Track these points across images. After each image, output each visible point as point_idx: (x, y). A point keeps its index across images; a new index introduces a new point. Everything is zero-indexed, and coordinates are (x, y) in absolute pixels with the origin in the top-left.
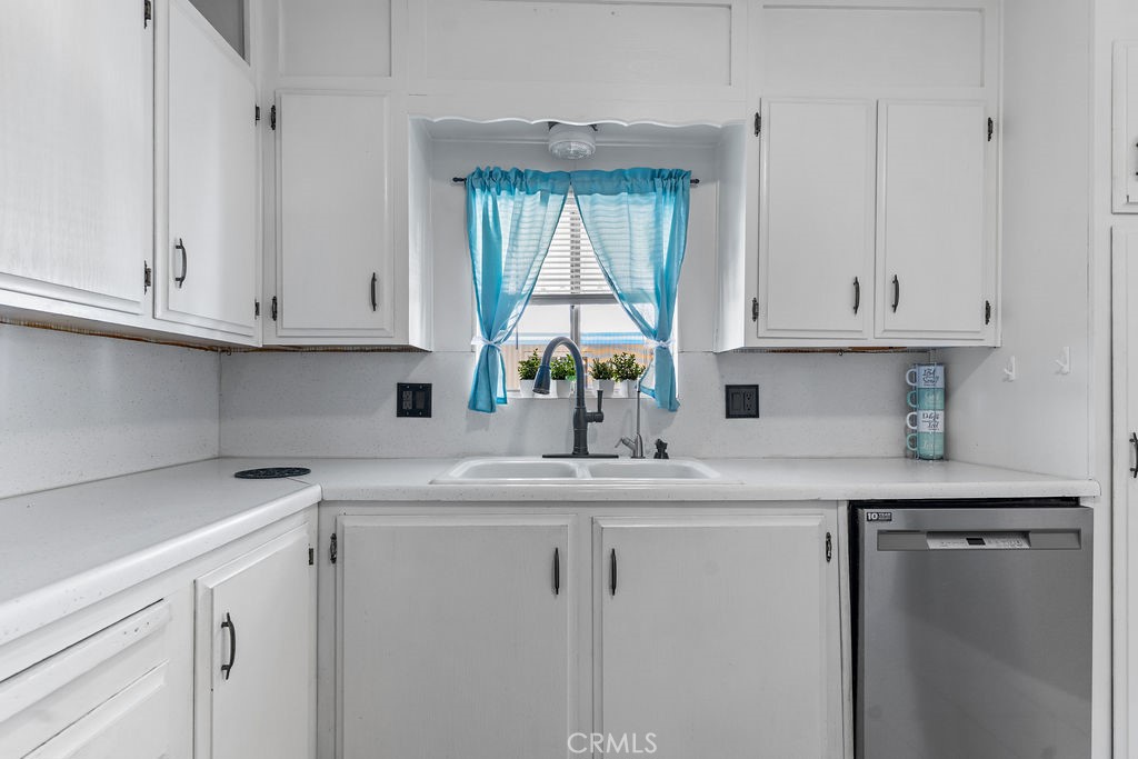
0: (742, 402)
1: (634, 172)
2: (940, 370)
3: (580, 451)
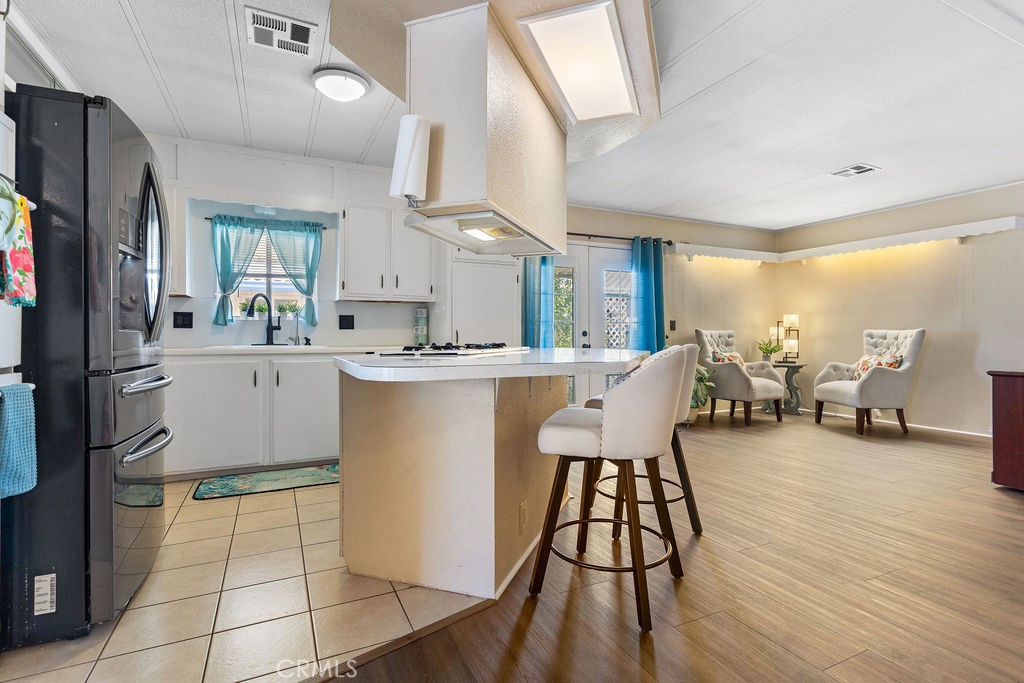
0: (346, 322)
1: (296, 223)
2: (424, 311)
3: (270, 341)
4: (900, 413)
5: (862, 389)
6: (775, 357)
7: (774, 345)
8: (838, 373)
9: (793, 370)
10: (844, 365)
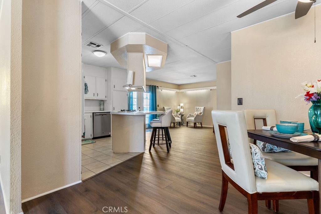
4: (201, 123)
5: (195, 119)
6: (179, 113)
7: (179, 110)
8: (191, 116)
9: (182, 116)
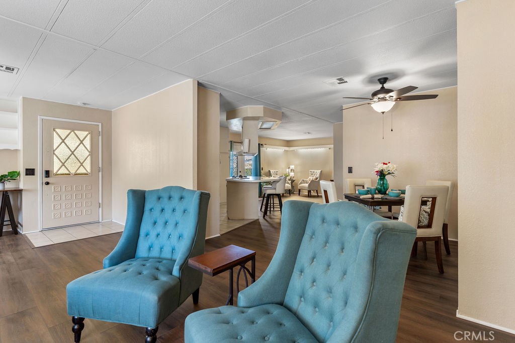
4: (317, 191)
5: (309, 185)
6: (289, 178)
7: (288, 174)
8: (304, 182)
9: (293, 181)
10: (305, 180)
